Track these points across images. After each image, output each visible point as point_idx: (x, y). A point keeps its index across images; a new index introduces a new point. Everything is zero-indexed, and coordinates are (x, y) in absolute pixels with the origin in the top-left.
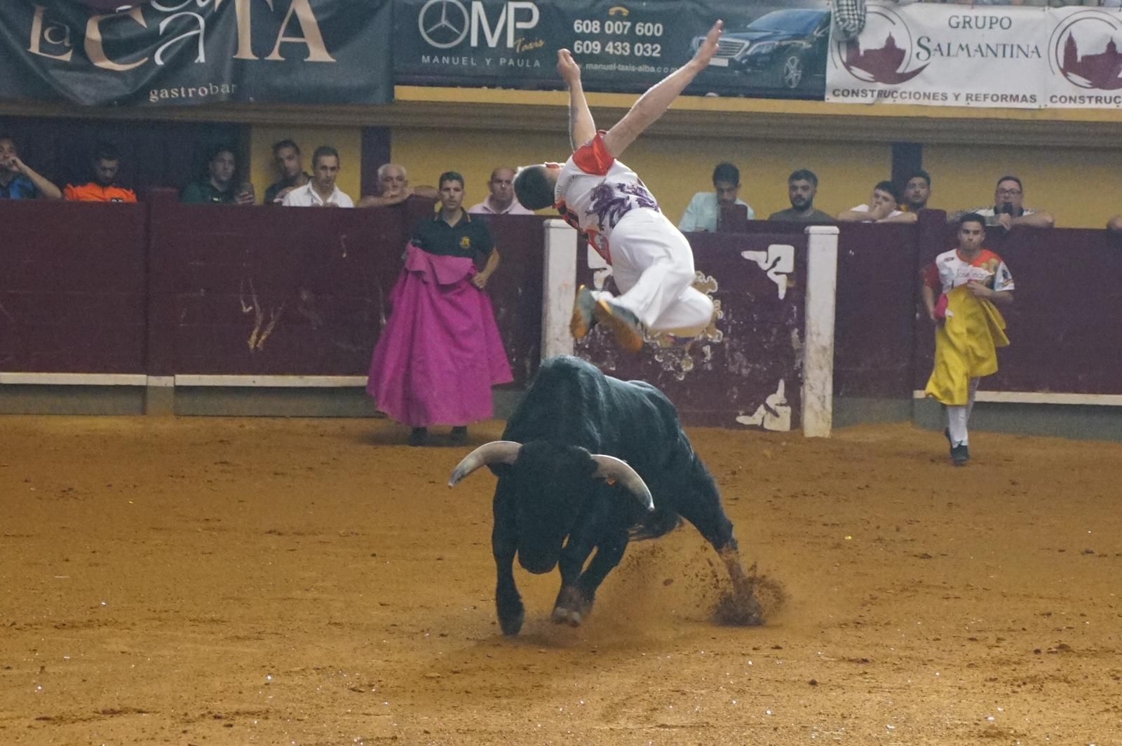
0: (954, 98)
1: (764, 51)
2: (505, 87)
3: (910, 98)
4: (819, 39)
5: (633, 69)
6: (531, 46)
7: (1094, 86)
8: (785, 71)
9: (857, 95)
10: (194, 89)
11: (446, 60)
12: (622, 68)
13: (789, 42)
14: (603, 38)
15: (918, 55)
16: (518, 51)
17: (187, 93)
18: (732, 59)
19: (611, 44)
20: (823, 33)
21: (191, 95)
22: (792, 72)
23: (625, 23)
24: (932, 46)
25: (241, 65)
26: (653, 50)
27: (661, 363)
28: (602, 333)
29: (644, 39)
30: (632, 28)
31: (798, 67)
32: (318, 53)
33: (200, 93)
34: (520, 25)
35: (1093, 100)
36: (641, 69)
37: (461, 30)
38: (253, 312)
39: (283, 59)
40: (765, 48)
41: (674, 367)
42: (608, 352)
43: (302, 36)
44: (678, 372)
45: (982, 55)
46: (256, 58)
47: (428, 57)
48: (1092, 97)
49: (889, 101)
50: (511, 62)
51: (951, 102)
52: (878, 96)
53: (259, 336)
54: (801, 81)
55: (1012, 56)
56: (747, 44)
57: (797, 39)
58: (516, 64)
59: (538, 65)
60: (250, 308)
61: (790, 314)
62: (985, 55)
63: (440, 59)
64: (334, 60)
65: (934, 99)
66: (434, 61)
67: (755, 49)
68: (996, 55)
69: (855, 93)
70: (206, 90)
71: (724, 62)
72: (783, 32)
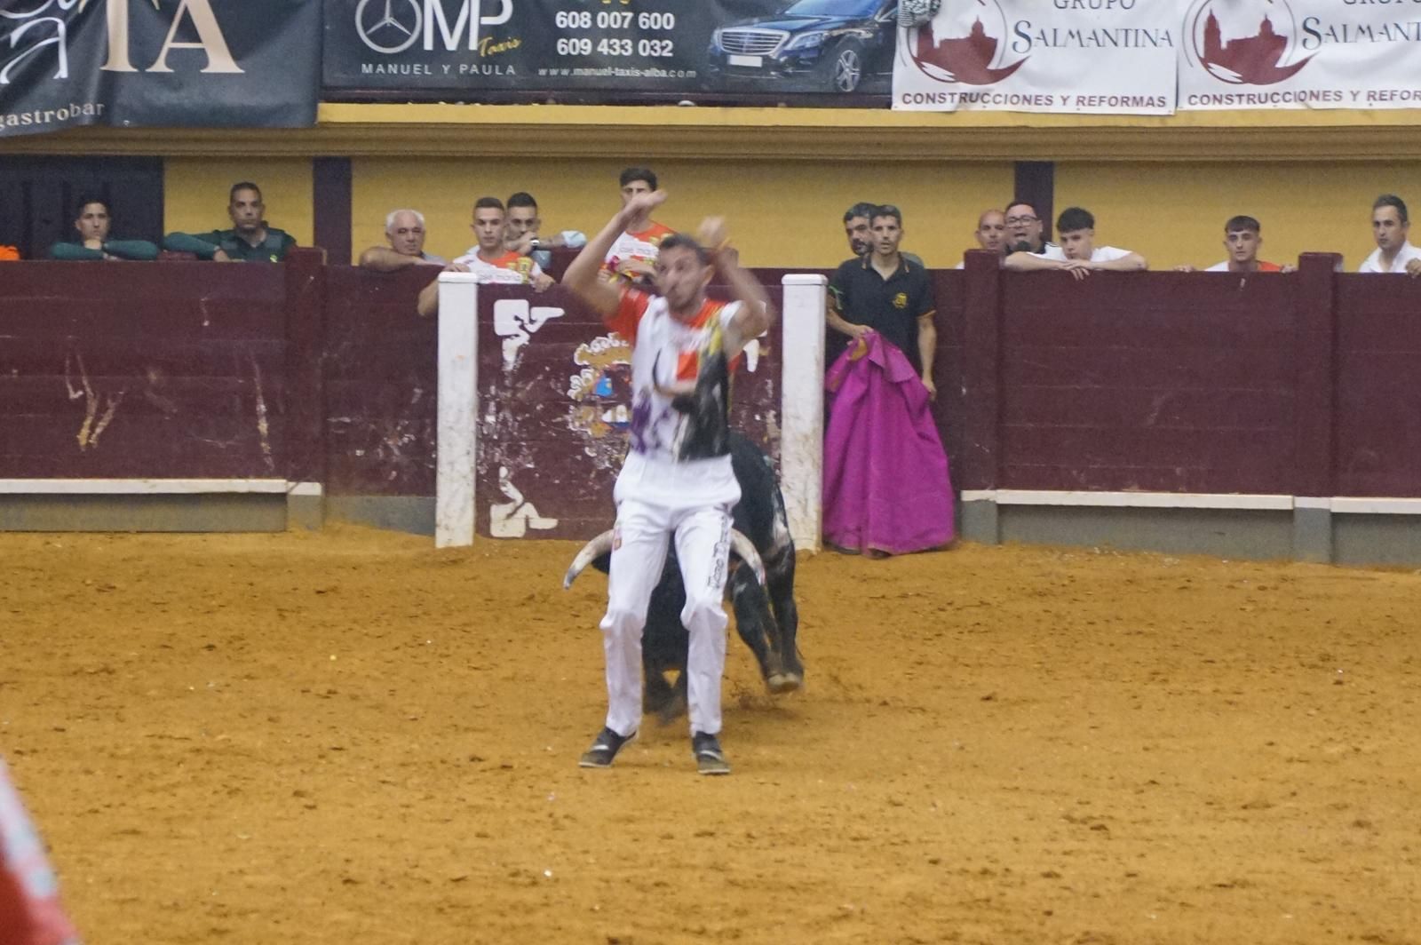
0: (1062, 102)
1: (808, 44)
2: (468, 101)
3: (1006, 103)
4: (882, 25)
5: (637, 73)
6: (501, 47)
7: (1245, 80)
8: (837, 69)
9: (933, 101)
10: (52, 113)
11: (393, 69)
12: (620, 72)
13: (842, 32)
14: (594, 34)
15: (1014, 46)
16: (483, 54)
17: (42, 118)
18: (767, 56)
19: (605, 41)
20: (887, 18)
21: (47, 120)
22: (847, 70)
23: (624, 14)
24: (1033, 33)
25: (111, 79)
26: (663, 48)
27: (593, 458)
28: (516, 420)
29: (651, 34)
30: (635, 21)
31: (855, 65)
32: (221, 61)
33: (60, 117)
34: (488, 21)
35: (1244, 99)
36: (647, 73)
37: (412, 29)
38: (84, 398)
39: (171, 71)
40: (809, 40)
41: (611, 463)
42: (524, 444)
43: (198, 40)
44: (616, 470)
45: (1099, 45)
46: (135, 70)
47: (370, 66)
48: (1243, 95)
49: (978, 106)
50: (475, 69)
51: (1057, 107)
52: (960, 102)
53: (92, 428)
54: (860, 82)
55: (1136, 45)
56: (786, 35)
57: (854, 27)
58: (480, 69)
59: (513, 71)
60: (81, 393)
61: (763, 392)
62: (1101, 43)
63: (386, 67)
64: (242, 71)
65: (1036, 104)
66: (378, 70)
67: (796, 43)
68: (1116, 44)
69: (930, 98)
70: (66, 112)
71: (755, 61)
72: (835, 19)
